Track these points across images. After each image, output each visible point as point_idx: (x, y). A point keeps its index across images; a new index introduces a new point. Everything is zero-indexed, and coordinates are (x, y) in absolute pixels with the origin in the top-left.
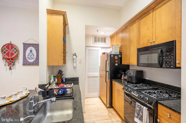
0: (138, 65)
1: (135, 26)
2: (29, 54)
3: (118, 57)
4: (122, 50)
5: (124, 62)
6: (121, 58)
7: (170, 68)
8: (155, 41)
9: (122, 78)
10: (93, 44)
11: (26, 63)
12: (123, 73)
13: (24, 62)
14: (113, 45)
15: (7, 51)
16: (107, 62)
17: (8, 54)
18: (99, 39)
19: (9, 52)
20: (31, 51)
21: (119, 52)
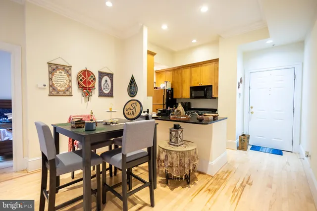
2: (105, 84)
3: (171, 92)
11: (102, 94)
13: (100, 93)
15: (83, 78)
17: (85, 82)
19: (86, 80)
20: (106, 81)
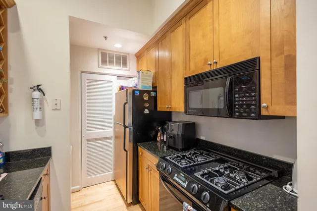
0: (186, 112)
1: (180, 31)
3: (150, 97)
4: (157, 82)
5: (161, 107)
6: (155, 98)
7: (248, 117)
8: (217, 61)
9: (158, 139)
10: (98, 67)
12: (159, 128)
14: (139, 72)
16: (127, 106)
18: (111, 57)
21: (151, 86)
